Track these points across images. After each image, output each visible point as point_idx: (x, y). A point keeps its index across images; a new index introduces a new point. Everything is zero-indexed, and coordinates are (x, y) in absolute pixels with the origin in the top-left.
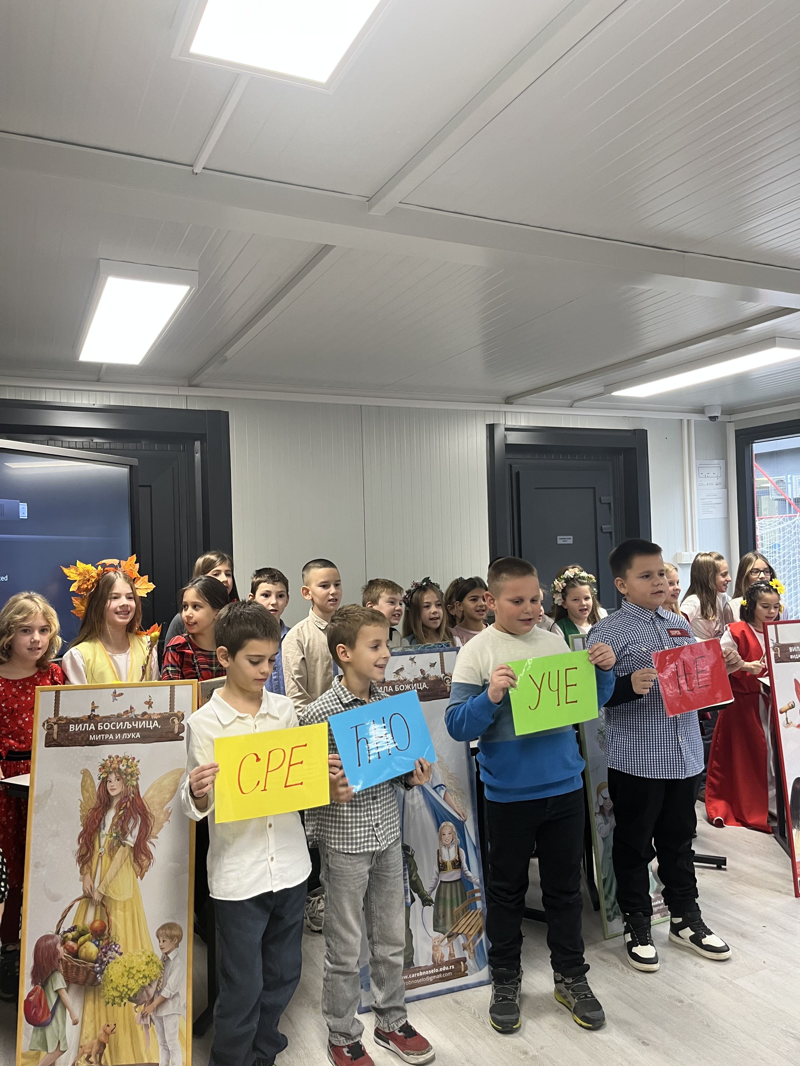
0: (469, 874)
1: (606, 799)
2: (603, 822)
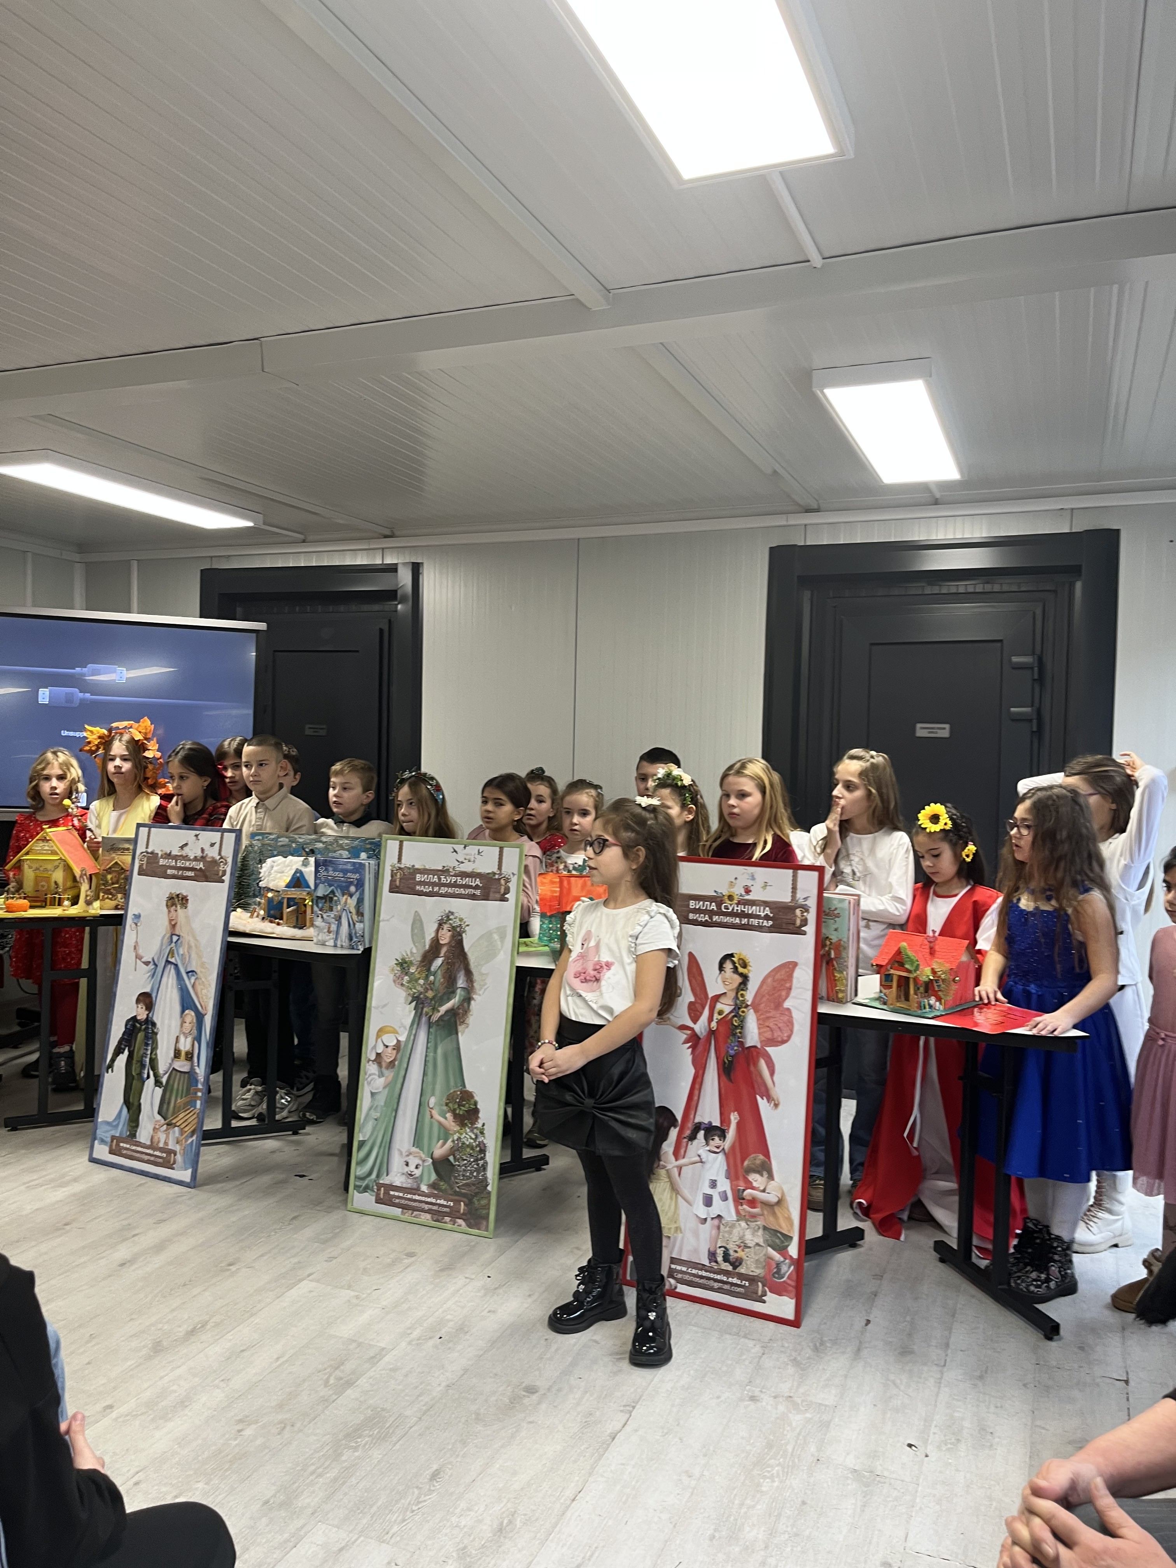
1: (387, 1047)
2: (377, 1073)
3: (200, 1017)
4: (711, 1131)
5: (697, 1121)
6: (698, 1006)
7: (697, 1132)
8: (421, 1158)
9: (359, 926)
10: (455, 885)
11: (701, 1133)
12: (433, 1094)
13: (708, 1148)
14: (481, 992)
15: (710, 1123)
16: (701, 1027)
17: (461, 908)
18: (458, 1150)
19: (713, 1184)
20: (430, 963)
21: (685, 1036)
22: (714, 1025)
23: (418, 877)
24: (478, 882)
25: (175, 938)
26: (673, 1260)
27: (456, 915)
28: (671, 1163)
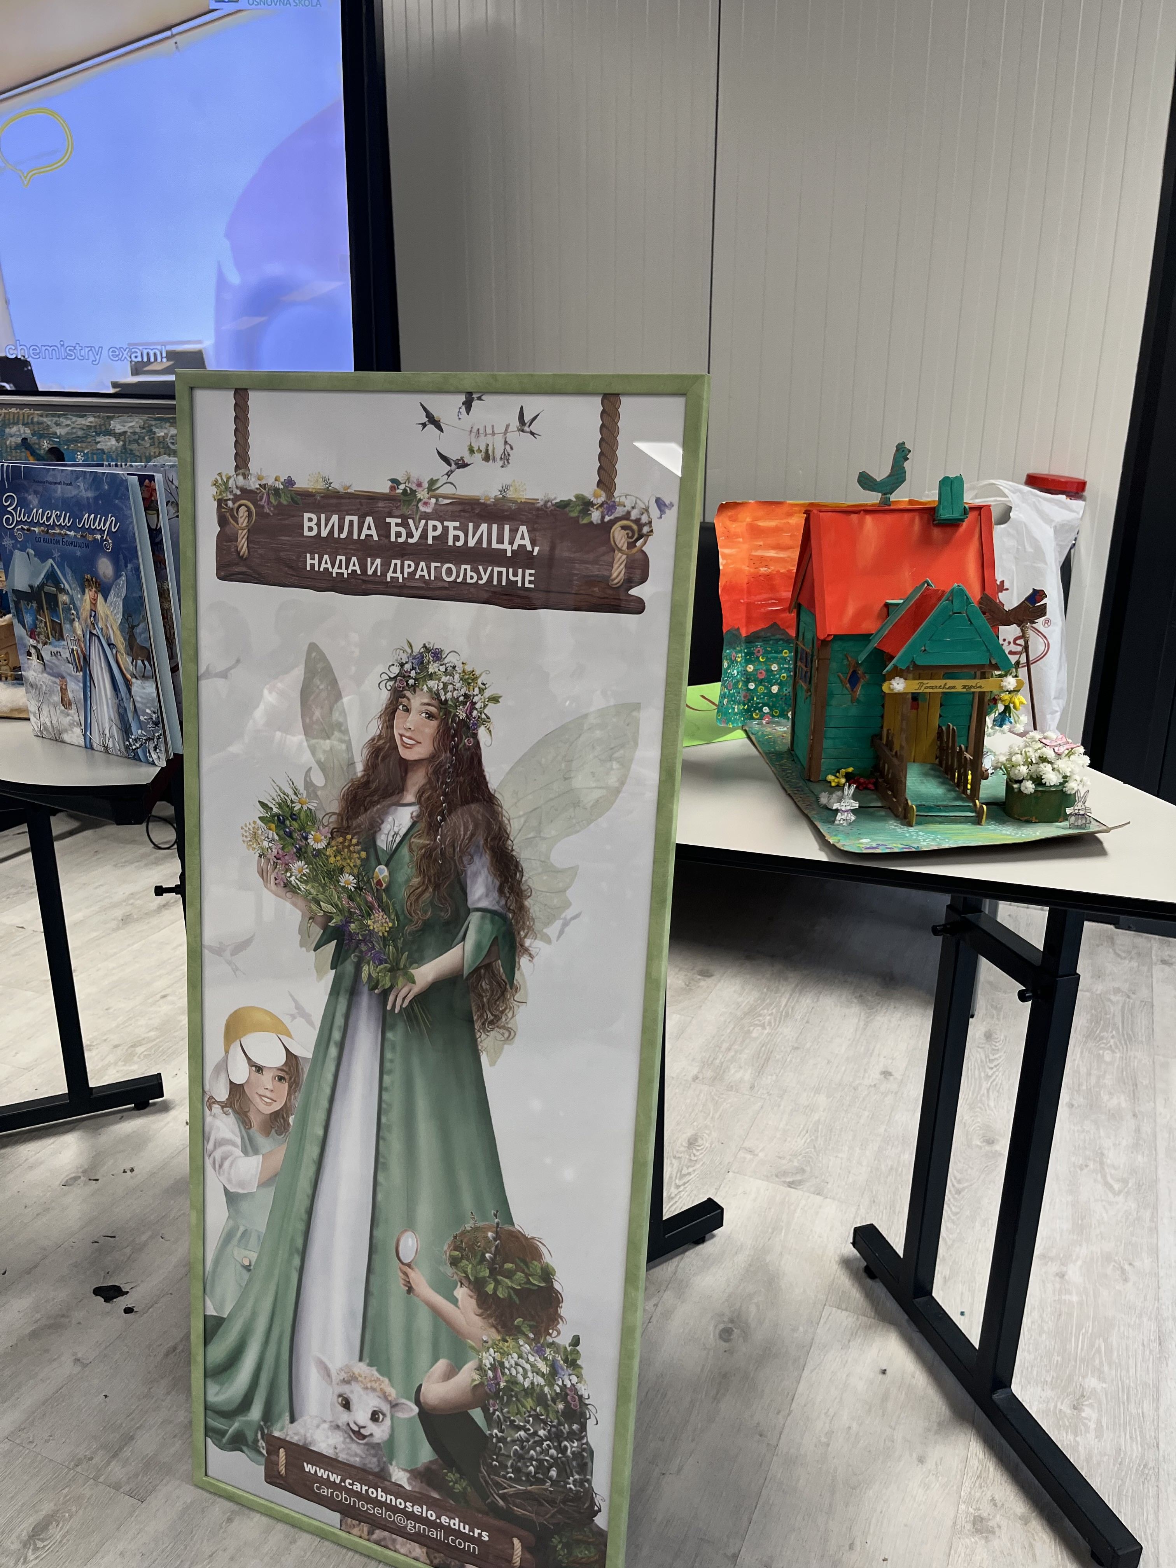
1: (259, 1069)
2: (238, 1141)
8: (385, 1397)
9: (143, 690)
10: (442, 550)
12: (410, 1225)
17: (467, 634)
18: (496, 1395)
20: (373, 822)
23: (311, 523)
24: (524, 537)
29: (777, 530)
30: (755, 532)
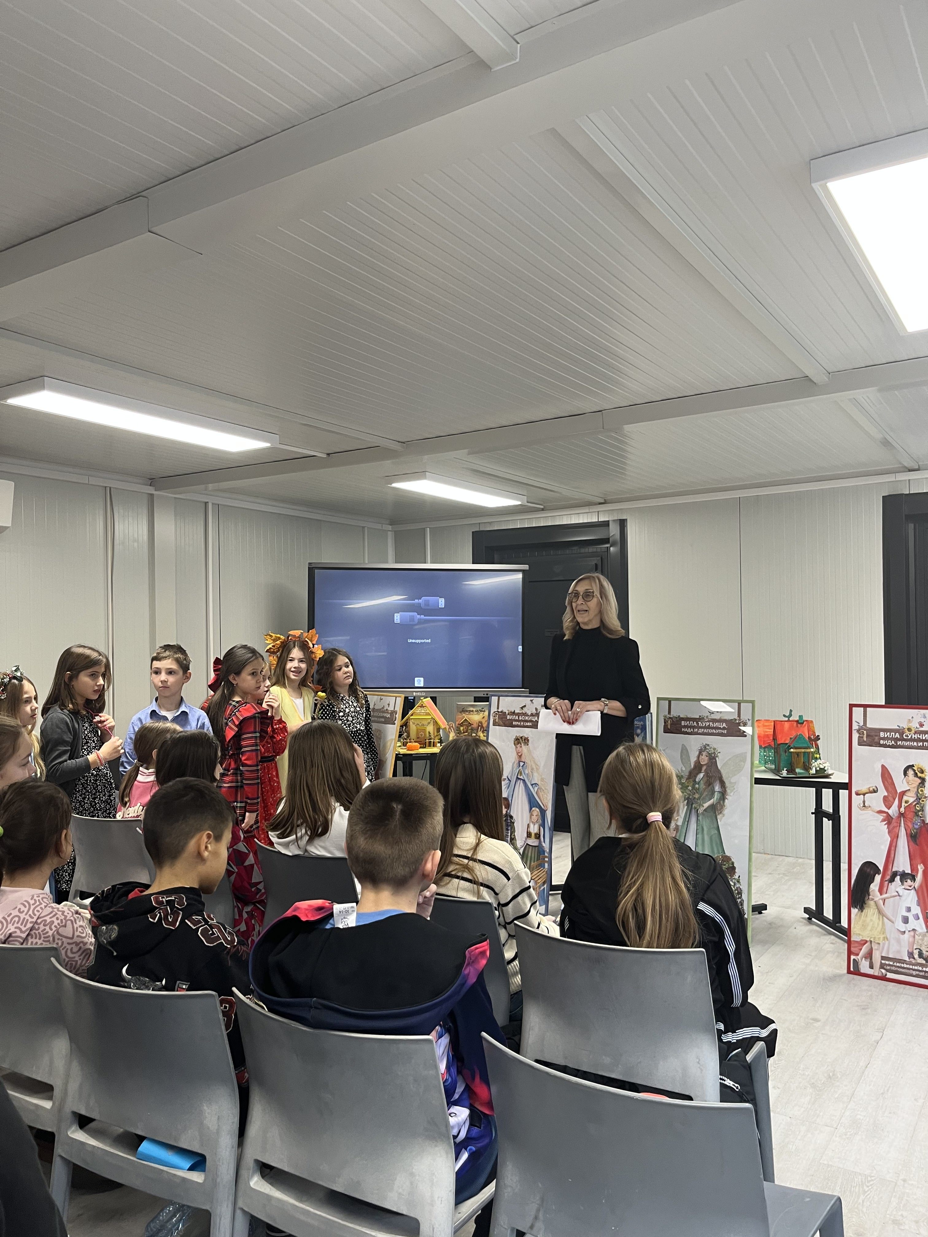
0: (544, 845)
3: (543, 812)
4: (904, 876)
5: (894, 870)
6: (891, 799)
7: (895, 877)
10: (709, 727)
11: (898, 877)
13: (903, 887)
14: (732, 794)
15: (904, 871)
16: (893, 811)
17: (714, 741)
19: (909, 909)
20: (696, 777)
21: (882, 817)
22: (902, 810)
23: (683, 723)
24: (724, 725)
25: (522, 764)
26: (883, 958)
27: (711, 746)
28: (877, 897)
29: (769, 725)
30: (764, 726)
